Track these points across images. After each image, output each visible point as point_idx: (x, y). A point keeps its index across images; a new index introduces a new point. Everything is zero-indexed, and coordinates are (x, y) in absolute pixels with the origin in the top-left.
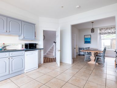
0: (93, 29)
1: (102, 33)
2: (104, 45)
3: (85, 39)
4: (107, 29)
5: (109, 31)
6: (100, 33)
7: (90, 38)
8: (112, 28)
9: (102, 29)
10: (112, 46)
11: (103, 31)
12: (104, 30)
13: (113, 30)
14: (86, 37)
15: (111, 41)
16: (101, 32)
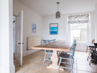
0: (58, 12)
1: (71, 22)
2: (73, 37)
3: (51, 28)
4: (77, 16)
5: (80, 19)
6: (69, 22)
7: (57, 28)
8: (82, 16)
9: (71, 16)
10: (82, 38)
11: (72, 19)
12: (74, 18)
13: (84, 19)
14: (52, 26)
15: (81, 32)
16: (70, 20)
